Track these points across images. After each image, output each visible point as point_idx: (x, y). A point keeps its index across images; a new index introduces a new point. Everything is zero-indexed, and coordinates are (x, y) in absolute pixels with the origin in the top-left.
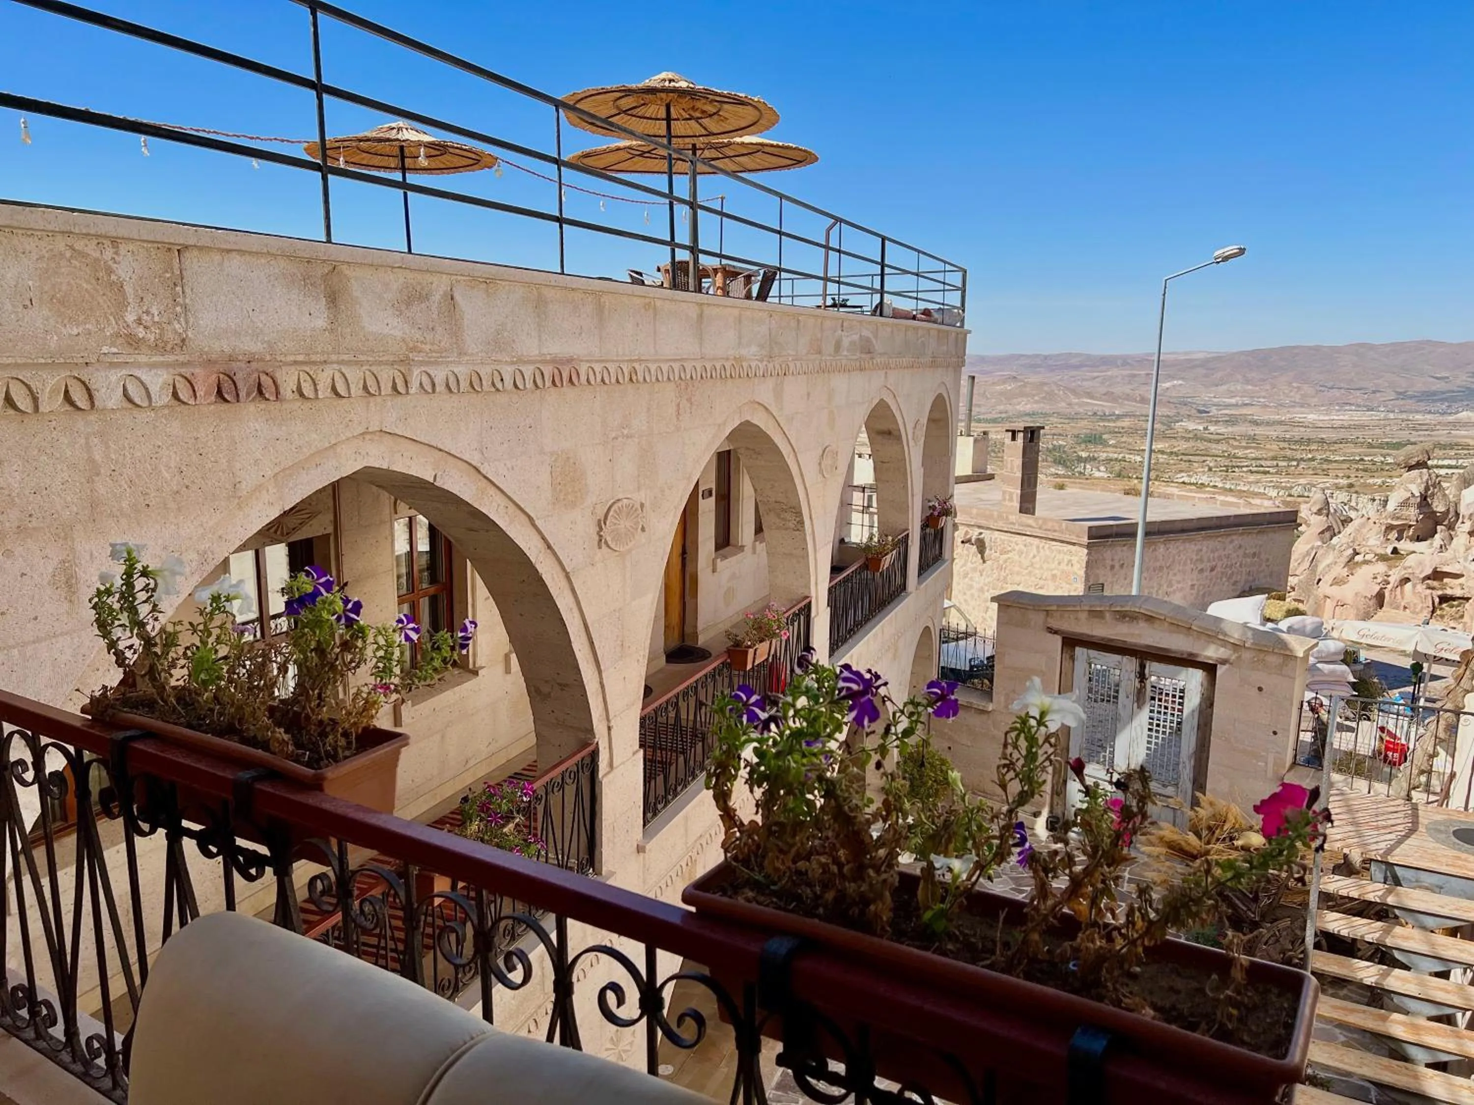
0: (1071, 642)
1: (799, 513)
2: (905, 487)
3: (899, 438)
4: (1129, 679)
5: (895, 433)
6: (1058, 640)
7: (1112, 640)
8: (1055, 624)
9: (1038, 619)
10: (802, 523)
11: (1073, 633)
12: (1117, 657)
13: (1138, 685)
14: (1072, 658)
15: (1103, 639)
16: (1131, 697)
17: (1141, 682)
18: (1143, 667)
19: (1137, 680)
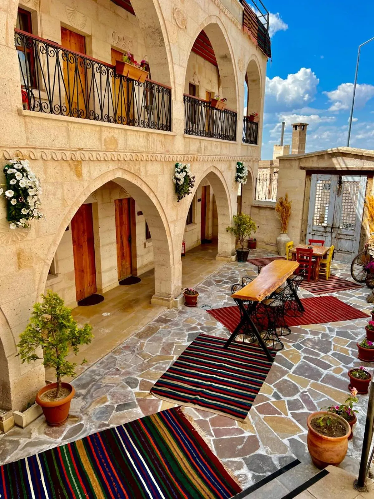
0: (310, 172)
1: (160, 33)
2: (235, 90)
3: (230, 60)
4: (335, 185)
5: (228, 57)
6: (304, 172)
7: (327, 168)
8: (303, 165)
9: (296, 164)
10: (162, 40)
11: (312, 168)
12: (330, 176)
13: (338, 187)
14: (310, 180)
15: (323, 168)
16: (335, 193)
17: (340, 185)
18: (340, 178)
19: (338, 185)
